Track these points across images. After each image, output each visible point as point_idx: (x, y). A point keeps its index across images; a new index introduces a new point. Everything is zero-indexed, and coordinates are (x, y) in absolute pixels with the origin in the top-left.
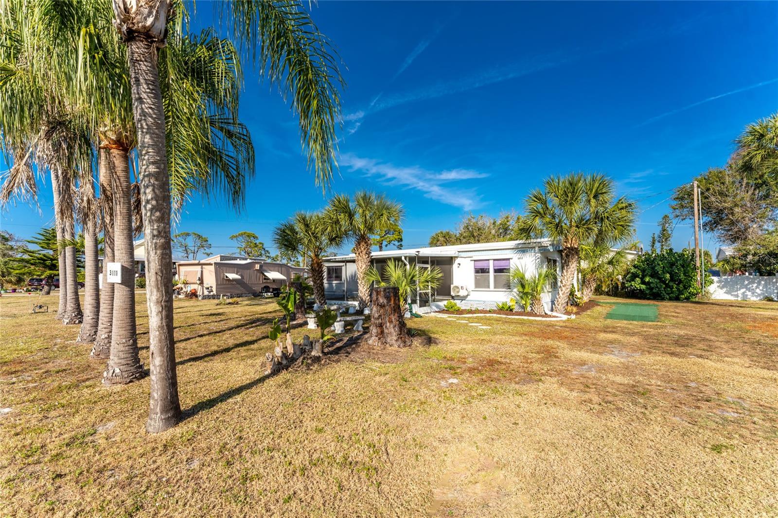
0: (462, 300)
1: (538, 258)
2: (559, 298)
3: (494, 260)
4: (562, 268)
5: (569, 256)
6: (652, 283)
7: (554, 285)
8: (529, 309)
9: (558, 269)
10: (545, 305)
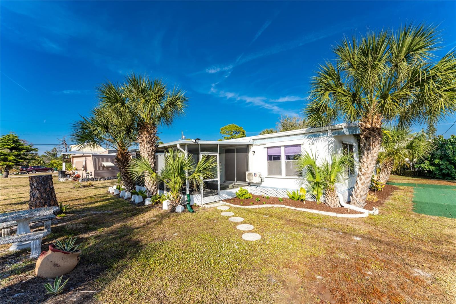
0: (257, 186)
1: (332, 143)
2: (358, 188)
3: (286, 146)
4: (361, 153)
5: (369, 138)
6: (442, 164)
7: (351, 172)
8: (322, 199)
9: (355, 155)
10: (340, 195)
